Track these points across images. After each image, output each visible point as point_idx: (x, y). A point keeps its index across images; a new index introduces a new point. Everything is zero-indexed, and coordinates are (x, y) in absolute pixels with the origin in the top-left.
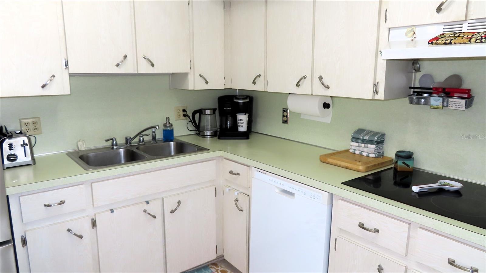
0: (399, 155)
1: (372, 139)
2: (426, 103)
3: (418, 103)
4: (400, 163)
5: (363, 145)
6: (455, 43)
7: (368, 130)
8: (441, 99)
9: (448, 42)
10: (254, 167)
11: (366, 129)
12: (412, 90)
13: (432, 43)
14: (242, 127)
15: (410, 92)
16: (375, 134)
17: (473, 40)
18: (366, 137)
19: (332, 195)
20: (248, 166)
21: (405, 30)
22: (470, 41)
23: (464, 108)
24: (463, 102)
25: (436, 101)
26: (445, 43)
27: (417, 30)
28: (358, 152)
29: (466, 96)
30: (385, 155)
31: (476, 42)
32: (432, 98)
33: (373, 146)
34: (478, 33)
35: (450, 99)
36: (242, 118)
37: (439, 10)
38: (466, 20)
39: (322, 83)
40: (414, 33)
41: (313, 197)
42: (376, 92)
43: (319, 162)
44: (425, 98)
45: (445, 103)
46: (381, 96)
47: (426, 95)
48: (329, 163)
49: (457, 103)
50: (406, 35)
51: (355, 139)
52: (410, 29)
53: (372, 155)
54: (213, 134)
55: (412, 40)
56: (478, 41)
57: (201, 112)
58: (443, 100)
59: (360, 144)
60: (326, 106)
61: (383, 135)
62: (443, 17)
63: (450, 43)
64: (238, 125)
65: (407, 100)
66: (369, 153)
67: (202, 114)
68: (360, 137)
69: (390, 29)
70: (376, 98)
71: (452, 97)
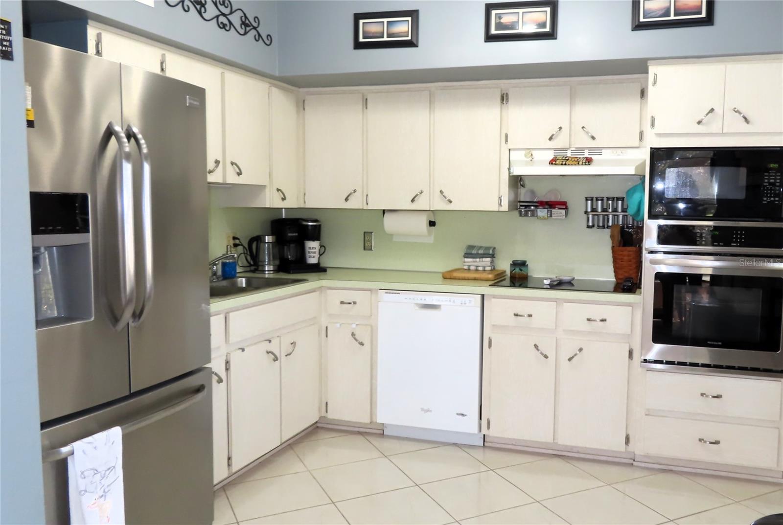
0: (515, 264)
1: (486, 252)
2: (533, 215)
3: (526, 215)
4: (517, 270)
5: (478, 260)
6: (569, 165)
7: (478, 246)
8: (546, 210)
9: (564, 163)
10: (381, 289)
11: (475, 245)
12: (519, 203)
13: (552, 164)
14: (314, 257)
15: (517, 206)
16: (488, 248)
17: (580, 163)
18: (481, 252)
19: (483, 296)
20: (370, 290)
21: (523, 152)
22: (578, 163)
23: (564, 217)
24: (563, 212)
25: (542, 212)
26: (562, 164)
27: (534, 152)
28: (473, 268)
29: (564, 207)
30: (496, 268)
31: (582, 165)
32: (538, 210)
33: (489, 259)
34: (580, 158)
35: (553, 210)
36: (312, 246)
37: (551, 139)
38: (570, 148)
39: (444, 196)
40: (532, 155)
41: (463, 303)
42: (500, 204)
43: (443, 279)
44: (533, 211)
45: (549, 214)
46: (505, 207)
47: (532, 207)
48: (455, 279)
49: (558, 212)
50: (525, 156)
51: (467, 255)
52: (528, 151)
53: (488, 268)
54: (276, 268)
55: (531, 160)
56: (584, 164)
57: (258, 239)
58: (548, 211)
59: (475, 260)
60: (432, 224)
61: (495, 248)
62: (555, 144)
63: (565, 164)
64: (308, 255)
65: (516, 213)
66: (484, 267)
67: (261, 242)
68: (474, 252)
69: (510, 150)
70: (500, 210)
71: (554, 208)
